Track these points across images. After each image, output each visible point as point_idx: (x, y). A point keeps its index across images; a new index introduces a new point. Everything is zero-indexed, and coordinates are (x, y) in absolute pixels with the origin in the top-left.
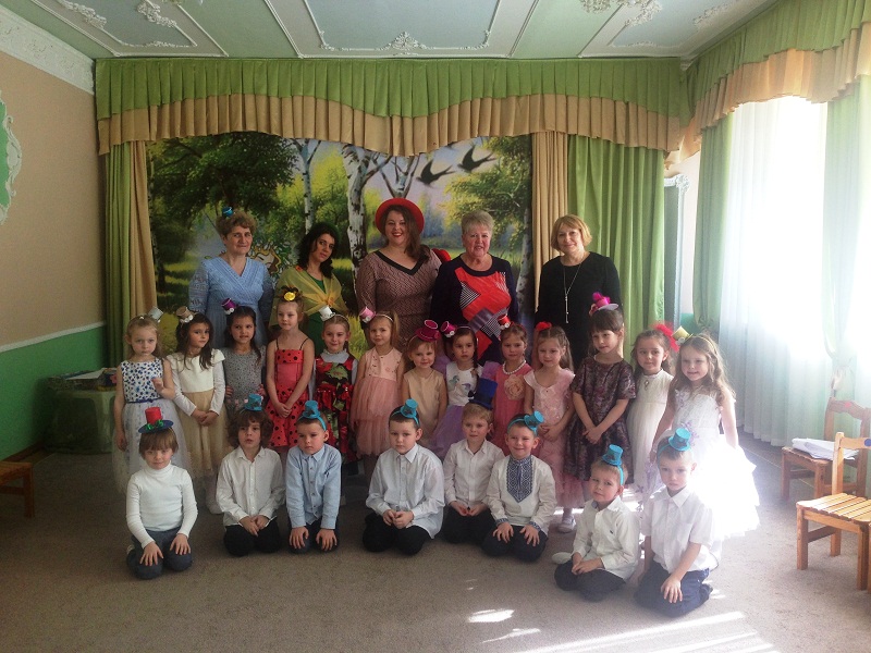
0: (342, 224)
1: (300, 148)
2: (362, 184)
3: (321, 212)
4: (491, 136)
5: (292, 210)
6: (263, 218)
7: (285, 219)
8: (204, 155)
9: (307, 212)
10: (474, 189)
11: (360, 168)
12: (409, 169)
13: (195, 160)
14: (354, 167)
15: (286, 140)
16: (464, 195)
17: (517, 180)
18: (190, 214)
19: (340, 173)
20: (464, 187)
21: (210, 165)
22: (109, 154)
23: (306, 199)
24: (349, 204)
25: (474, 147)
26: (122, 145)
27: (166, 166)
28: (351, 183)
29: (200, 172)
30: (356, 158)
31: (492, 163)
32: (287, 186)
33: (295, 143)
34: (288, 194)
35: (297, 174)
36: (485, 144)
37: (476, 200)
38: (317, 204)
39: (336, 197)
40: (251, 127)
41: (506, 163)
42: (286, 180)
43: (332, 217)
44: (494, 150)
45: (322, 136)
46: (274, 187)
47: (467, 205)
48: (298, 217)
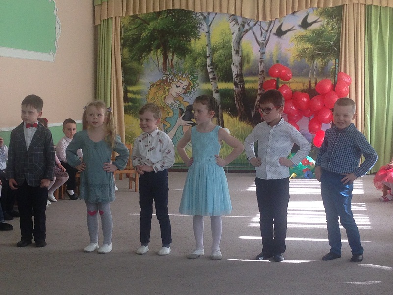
0: (228, 62)
1: (205, 18)
2: (240, 38)
3: (216, 55)
4: (318, 7)
5: (199, 54)
6: (183, 59)
7: (195, 59)
8: (151, 24)
9: (208, 55)
10: (308, 40)
11: (239, 28)
12: (268, 28)
13: (146, 26)
14: (236, 28)
15: (197, 13)
16: (302, 43)
17: (334, 33)
18: (142, 58)
19: (227, 32)
20: (302, 38)
21: (154, 29)
22: (101, 24)
23: (207, 47)
24: (233, 50)
25: (308, 14)
26: (108, 19)
27: (131, 30)
28: (234, 37)
29: (149, 33)
30: (237, 22)
31: (319, 23)
32: (197, 40)
33: (202, 15)
34: (197, 45)
35: (203, 33)
36: (315, 12)
37: (310, 46)
38: (214, 50)
39: (225, 46)
40: (177, 7)
41: (328, 23)
42: (196, 36)
43: (223, 58)
44: (320, 16)
45: (217, 11)
46: (189, 41)
47: (304, 49)
48: (203, 58)
